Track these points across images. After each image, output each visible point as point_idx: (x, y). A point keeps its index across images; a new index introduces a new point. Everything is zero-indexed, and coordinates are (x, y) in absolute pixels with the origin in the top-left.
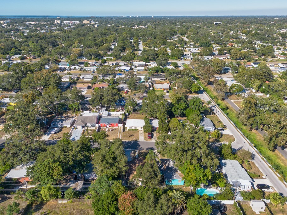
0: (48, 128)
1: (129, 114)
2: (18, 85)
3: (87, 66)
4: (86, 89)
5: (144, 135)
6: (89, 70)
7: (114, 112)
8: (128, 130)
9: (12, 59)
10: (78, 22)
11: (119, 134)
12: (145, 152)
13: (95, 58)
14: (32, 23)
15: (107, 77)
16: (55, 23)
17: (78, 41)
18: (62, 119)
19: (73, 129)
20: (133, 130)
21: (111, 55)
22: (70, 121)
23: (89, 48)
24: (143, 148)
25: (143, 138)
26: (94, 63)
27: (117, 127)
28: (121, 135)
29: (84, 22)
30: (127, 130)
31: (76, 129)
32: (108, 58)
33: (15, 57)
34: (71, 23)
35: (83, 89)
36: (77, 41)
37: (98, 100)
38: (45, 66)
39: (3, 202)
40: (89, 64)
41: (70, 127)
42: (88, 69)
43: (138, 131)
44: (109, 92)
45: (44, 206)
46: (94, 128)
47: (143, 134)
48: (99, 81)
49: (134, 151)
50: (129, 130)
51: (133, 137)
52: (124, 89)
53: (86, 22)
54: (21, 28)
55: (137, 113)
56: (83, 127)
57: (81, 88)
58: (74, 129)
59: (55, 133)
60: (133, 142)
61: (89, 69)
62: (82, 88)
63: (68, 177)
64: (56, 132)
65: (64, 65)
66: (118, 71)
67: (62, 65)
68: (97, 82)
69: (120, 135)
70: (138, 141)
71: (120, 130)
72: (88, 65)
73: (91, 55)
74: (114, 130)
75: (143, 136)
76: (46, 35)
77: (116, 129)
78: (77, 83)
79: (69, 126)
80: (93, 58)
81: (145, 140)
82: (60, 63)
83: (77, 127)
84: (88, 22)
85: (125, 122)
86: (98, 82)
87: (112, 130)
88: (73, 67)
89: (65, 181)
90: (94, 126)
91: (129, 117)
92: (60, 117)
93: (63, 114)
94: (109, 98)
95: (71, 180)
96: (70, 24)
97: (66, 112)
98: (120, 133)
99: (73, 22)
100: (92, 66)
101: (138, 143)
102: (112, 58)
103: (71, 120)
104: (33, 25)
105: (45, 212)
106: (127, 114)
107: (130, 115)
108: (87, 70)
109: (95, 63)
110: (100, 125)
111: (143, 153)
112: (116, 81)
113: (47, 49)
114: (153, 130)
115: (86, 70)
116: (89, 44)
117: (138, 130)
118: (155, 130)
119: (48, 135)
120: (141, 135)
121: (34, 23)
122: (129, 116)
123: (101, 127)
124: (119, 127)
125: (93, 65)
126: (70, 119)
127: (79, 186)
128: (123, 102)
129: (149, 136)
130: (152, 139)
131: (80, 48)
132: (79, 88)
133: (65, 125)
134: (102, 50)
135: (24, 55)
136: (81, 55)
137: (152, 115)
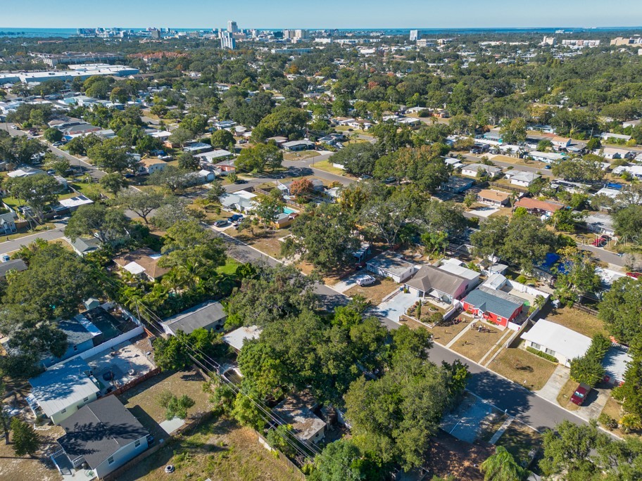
0: (359, 269)
1: (562, 305)
2: (370, 167)
3: (543, 151)
4: (499, 205)
5: (566, 385)
6: (540, 160)
7: (521, 285)
8: (526, 347)
9: (407, 115)
10: (597, 42)
11: (494, 347)
12: (528, 435)
13: (578, 134)
14: (493, 43)
15: (572, 186)
16: (542, 43)
17: (564, 88)
18: (395, 259)
19: (402, 289)
20: (540, 354)
21: (627, 131)
22: (405, 270)
23: (581, 106)
24: (530, 420)
25: (557, 392)
26: (564, 146)
27: (501, 328)
28: (496, 354)
29: (613, 42)
30: (524, 346)
31: (407, 292)
32: (613, 138)
33: (414, 111)
34: (579, 44)
35: (493, 203)
36: (560, 88)
37: (491, 242)
38: (447, 137)
39: (193, 380)
40: (551, 145)
41: (398, 284)
42: (540, 158)
43: (555, 366)
44: (526, 229)
45: (233, 431)
46: (444, 306)
47: (566, 381)
48: (545, 194)
49: (500, 414)
50: (529, 349)
51: (526, 375)
52: (600, 229)
53: (619, 41)
54: (466, 54)
55: (589, 312)
56: (421, 294)
57: (488, 200)
58: (403, 292)
59: (363, 286)
60: (516, 389)
61: (542, 159)
62: (490, 201)
63: (305, 396)
64: (366, 283)
65: (492, 139)
66: (621, 175)
67: (489, 139)
68: (538, 194)
69: (494, 352)
70: (532, 394)
71: (506, 338)
72: (547, 148)
73: (568, 124)
74: (489, 331)
75: (560, 386)
76: (500, 70)
77: (496, 331)
78: (489, 185)
79: (397, 280)
80: (572, 131)
81: (559, 400)
82: (486, 135)
83: (411, 290)
84: (626, 42)
85: (533, 322)
86: (541, 195)
87: (483, 330)
88: (505, 148)
89: (295, 401)
90: (449, 302)
91: (555, 313)
92: (393, 254)
93: (408, 249)
94: (519, 244)
95: (305, 406)
96: (576, 47)
97: (415, 246)
98: (500, 346)
99: (585, 41)
100: (555, 152)
101: (530, 398)
102: (627, 137)
103: (409, 268)
104: (494, 47)
105: (226, 445)
106: (556, 302)
107: (566, 309)
108: (536, 159)
109: (569, 145)
110: (462, 304)
111: (520, 433)
112: (590, 202)
113: (477, 101)
114: (605, 382)
115: (534, 159)
116: (583, 96)
117: (556, 360)
118: (611, 387)
119: (348, 284)
120: (555, 381)
121: (498, 43)
122: (558, 311)
123: (464, 310)
124: (509, 331)
125: (560, 150)
126: (408, 266)
127: (311, 430)
128: (559, 267)
129: (574, 396)
130: (583, 408)
131: (559, 104)
132: (484, 200)
133: (390, 276)
134: (609, 115)
135: (429, 109)
136: (545, 121)
137: (625, 339)
